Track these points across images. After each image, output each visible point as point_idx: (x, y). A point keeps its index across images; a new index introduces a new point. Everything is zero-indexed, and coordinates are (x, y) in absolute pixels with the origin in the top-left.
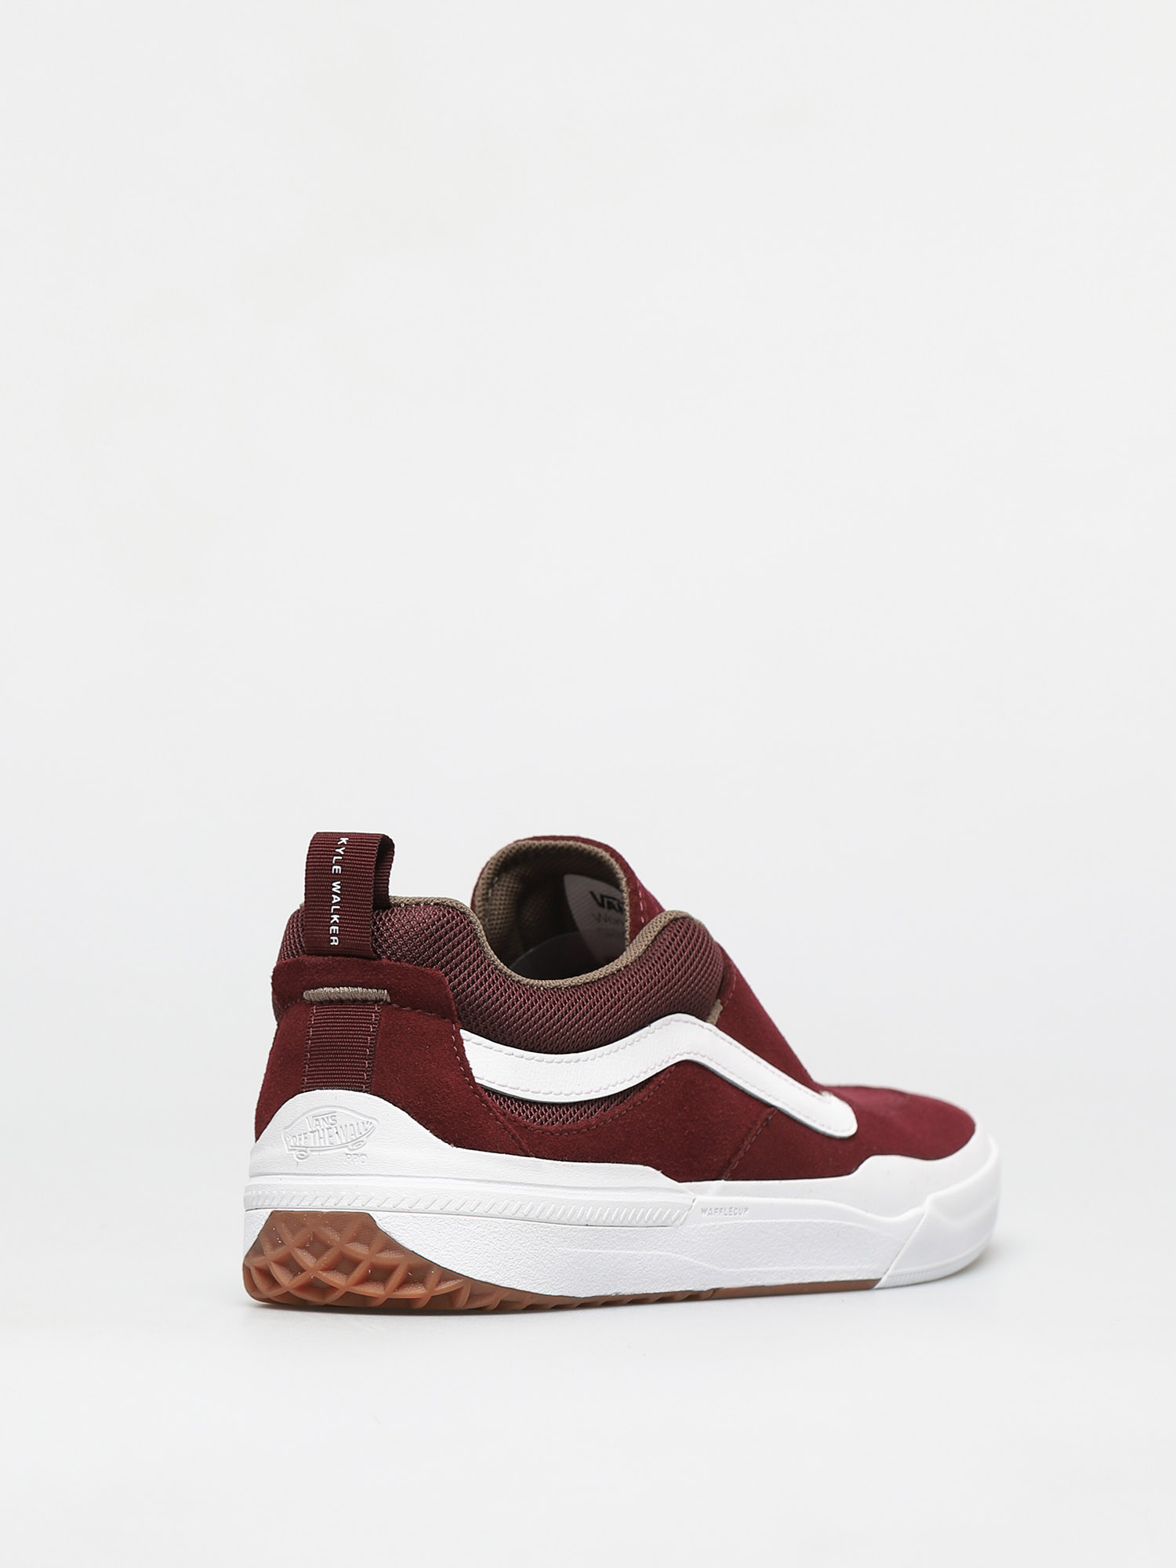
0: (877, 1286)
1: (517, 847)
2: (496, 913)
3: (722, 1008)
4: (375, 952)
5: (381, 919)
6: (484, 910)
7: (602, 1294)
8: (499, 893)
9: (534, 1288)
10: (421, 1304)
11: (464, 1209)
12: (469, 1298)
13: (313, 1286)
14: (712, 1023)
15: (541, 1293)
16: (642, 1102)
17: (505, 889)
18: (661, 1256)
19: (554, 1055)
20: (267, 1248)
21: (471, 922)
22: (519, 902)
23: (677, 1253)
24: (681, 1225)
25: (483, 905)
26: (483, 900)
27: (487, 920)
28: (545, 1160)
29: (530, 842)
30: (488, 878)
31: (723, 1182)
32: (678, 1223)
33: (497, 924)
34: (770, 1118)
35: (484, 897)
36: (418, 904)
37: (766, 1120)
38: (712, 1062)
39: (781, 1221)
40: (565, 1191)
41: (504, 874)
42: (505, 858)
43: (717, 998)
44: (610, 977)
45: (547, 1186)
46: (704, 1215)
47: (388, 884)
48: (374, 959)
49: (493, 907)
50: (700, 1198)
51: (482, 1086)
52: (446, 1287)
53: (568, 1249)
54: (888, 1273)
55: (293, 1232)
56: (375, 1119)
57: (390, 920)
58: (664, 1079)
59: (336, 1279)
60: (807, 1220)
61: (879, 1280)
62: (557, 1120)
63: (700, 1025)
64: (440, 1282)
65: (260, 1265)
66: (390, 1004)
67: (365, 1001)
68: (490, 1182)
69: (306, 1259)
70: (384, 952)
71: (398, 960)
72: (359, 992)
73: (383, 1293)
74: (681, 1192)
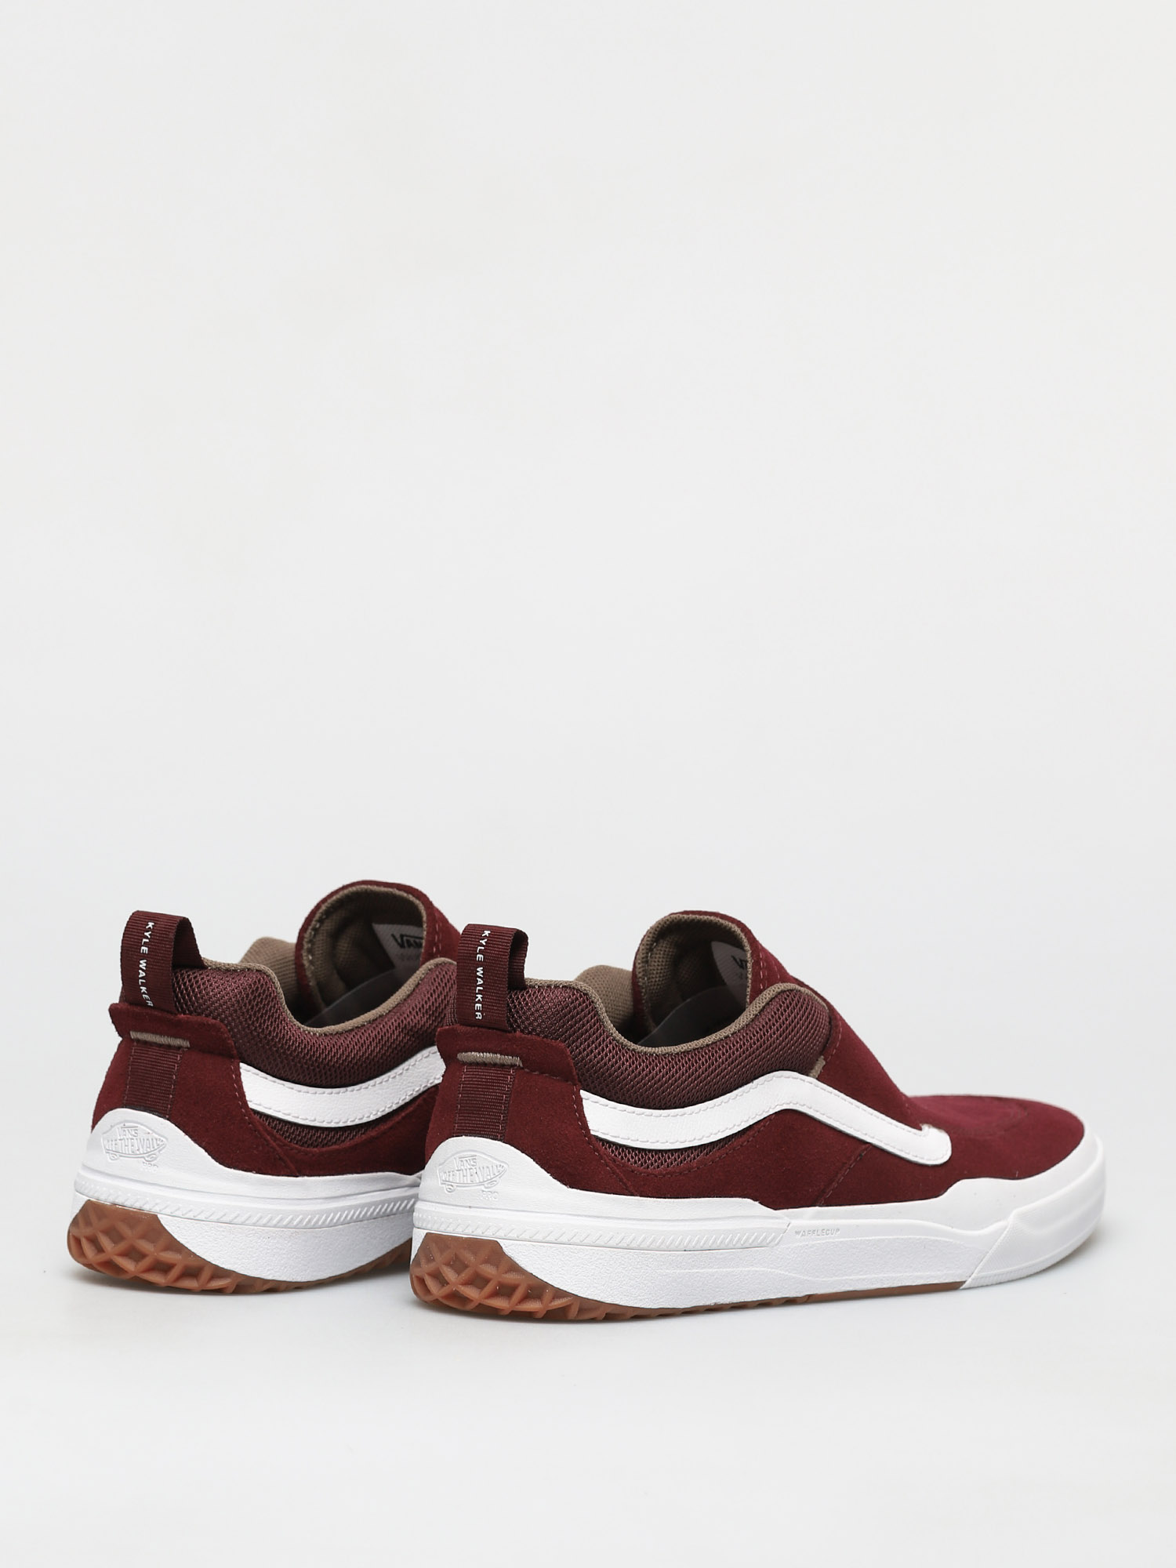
0: (961, 1288)
1: (670, 920)
2: (655, 972)
3: (824, 1063)
4: (512, 1026)
5: (518, 998)
6: (643, 971)
7: (701, 1304)
8: (657, 956)
9: (636, 1303)
10: (540, 1315)
11: (575, 1240)
12: (579, 1312)
13: (455, 1296)
14: (814, 1077)
15: (642, 1306)
16: (741, 1146)
17: (662, 953)
18: (756, 1271)
19: (662, 1111)
20: (423, 1261)
21: (593, 1002)
22: (675, 963)
23: (772, 1268)
24: (776, 1245)
25: (643, 967)
26: (643, 962)
27: (646, 979)
28: (649, 1199)
29: (681, 916)
30: (647, 945)
31: (817, 1208)
32: (773, 1244)
33: (656, 981)
34: (863, 1154)
35: (644, 960)
36: (549, 986)
37: (860, 1155)
38: (811, 1110)
39: (871, 1238)
40: (665, 1223)
41: (661, 941)
42: (661, 928)
43: (821, 1055)
44: (718, 1043)
45: (649, 1220)
46: (798, 1237)
47: (523, 969)
48: (510, 1032)
49: (651, 968)
50: (795, 1222)
51: (597, 1138)
52: (558, 1303)
53: (667, 1271)
54: (973, 1276)
55: (441, 1251)
56: (506, 1163)
57: (525, 999)
58: (764, 1126)
59: (471, 1292)
60: (895, 1237)
61: (964, 1282)
62: (662, 1164)
63: (801, 1080)
64: (553, 1298)
65: (419, 1274)
66: (523, 1068)
67: (503, 1066)
68: (598, 1217)
69: (450, 1274)
70: (519, 1026)
71: (530, 1033)
72: (498, 1058)
73: (508, 1306)
74: (777, 1218)
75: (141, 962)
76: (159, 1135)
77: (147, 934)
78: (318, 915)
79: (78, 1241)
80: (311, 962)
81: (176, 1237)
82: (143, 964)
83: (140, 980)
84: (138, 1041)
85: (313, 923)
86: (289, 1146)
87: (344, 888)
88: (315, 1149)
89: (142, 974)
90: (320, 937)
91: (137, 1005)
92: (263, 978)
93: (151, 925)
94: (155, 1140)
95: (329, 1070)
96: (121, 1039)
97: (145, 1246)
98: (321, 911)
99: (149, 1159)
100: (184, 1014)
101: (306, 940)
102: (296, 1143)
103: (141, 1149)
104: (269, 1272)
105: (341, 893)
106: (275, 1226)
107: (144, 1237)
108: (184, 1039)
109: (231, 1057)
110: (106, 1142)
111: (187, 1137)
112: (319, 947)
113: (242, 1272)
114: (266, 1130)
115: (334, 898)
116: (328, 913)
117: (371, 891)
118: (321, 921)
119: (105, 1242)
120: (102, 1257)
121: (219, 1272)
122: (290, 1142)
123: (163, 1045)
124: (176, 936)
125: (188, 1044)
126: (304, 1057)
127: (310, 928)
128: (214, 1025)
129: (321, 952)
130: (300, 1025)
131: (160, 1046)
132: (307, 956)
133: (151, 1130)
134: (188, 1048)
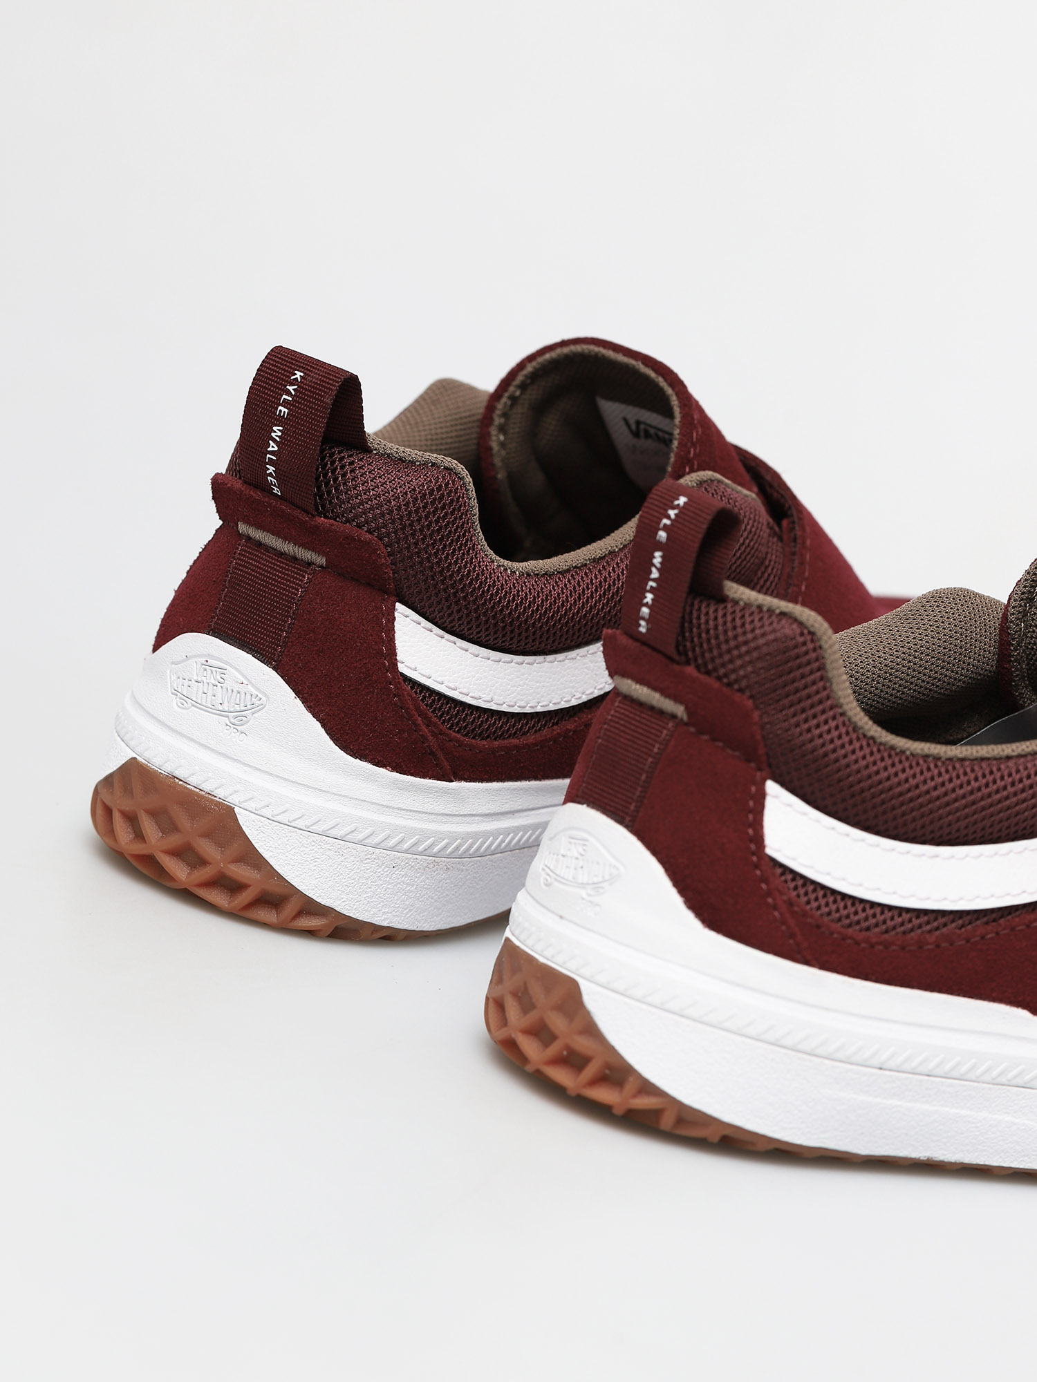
10: (618, 1112)
12: (677, 1122)
51: (774, 861)
52: (645, 1102)
64: (639, 1093)
73: (573, 1085)
75: (275, 428)
76: (258, 689)
77: (291, 388)
78: (520, 378)
79: (108, 811)
80: (502, 445)
81: (256, 846)
82: (277, 432)
83: (268, 456)
84: (249, 538)
85: (512, 389)
86: (447, 735)
87: (564, 343)
88: (484, 742)
89: (273, 447)
90: (519, 409)
91: (256, 487)
92: (454, 481)
93: (299, 374)
94: (248, 696)
95: (527, 630)
96: (221, 522)
97: (207, 849)
98: (525, 372)
99: (235, 721)
100: (326, 517)
101: (498, 412)
102: (458, 732)
103: (226, 702)
104: (385, 916)
105: (559, 351)
106: (406, 852)
107: (207, 835)
108: (319, 553)
109: (384, 591)
110: (174, 677)
111: (298, 701)
112: (514, 423)
113: (345, 912)
114: (418, 708)
115: (547, 356)
116: (534, 376)
117: (603, 356)
118: (523, 387)
119: (149, 827)
120: (139, 848)
121: (310, 907)
122: (450, 728)
123: (286, 554)
124: (335, 401)
125: (324, 561)
126: (493, 607)
127: (506, 395)
128: (368, 543)
129: (517, 430)
130: (494, 556)
131: (281, 554)
132: (497, 436)
133: (246, 678)
134: (322, 567)
